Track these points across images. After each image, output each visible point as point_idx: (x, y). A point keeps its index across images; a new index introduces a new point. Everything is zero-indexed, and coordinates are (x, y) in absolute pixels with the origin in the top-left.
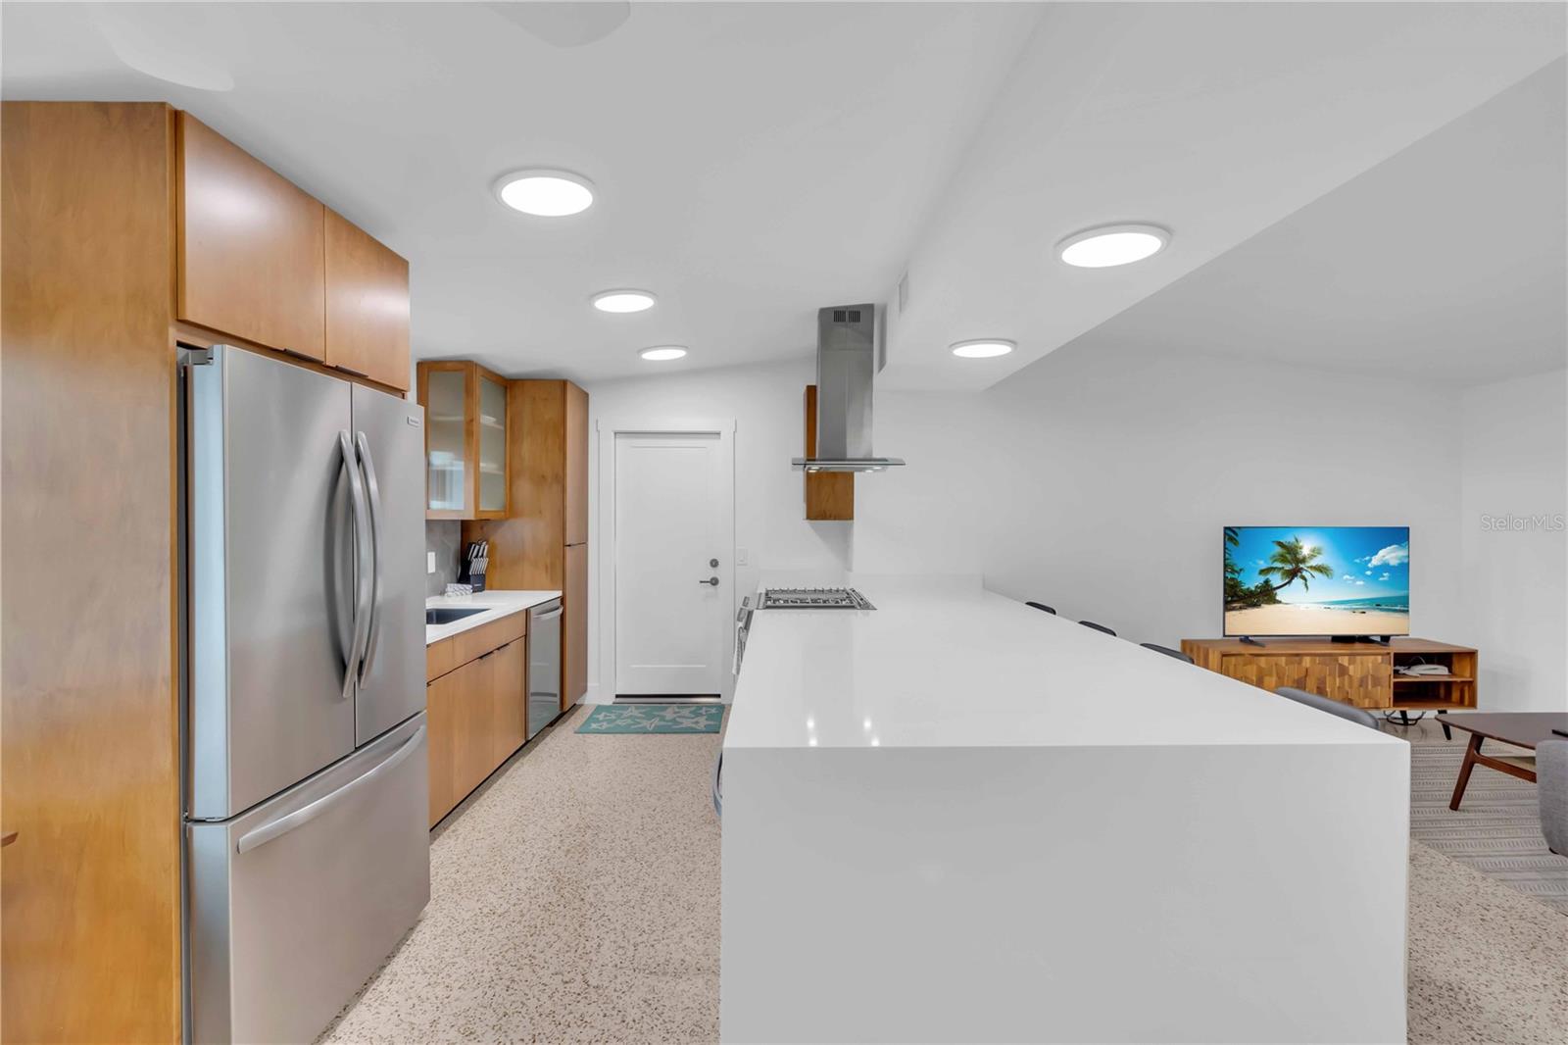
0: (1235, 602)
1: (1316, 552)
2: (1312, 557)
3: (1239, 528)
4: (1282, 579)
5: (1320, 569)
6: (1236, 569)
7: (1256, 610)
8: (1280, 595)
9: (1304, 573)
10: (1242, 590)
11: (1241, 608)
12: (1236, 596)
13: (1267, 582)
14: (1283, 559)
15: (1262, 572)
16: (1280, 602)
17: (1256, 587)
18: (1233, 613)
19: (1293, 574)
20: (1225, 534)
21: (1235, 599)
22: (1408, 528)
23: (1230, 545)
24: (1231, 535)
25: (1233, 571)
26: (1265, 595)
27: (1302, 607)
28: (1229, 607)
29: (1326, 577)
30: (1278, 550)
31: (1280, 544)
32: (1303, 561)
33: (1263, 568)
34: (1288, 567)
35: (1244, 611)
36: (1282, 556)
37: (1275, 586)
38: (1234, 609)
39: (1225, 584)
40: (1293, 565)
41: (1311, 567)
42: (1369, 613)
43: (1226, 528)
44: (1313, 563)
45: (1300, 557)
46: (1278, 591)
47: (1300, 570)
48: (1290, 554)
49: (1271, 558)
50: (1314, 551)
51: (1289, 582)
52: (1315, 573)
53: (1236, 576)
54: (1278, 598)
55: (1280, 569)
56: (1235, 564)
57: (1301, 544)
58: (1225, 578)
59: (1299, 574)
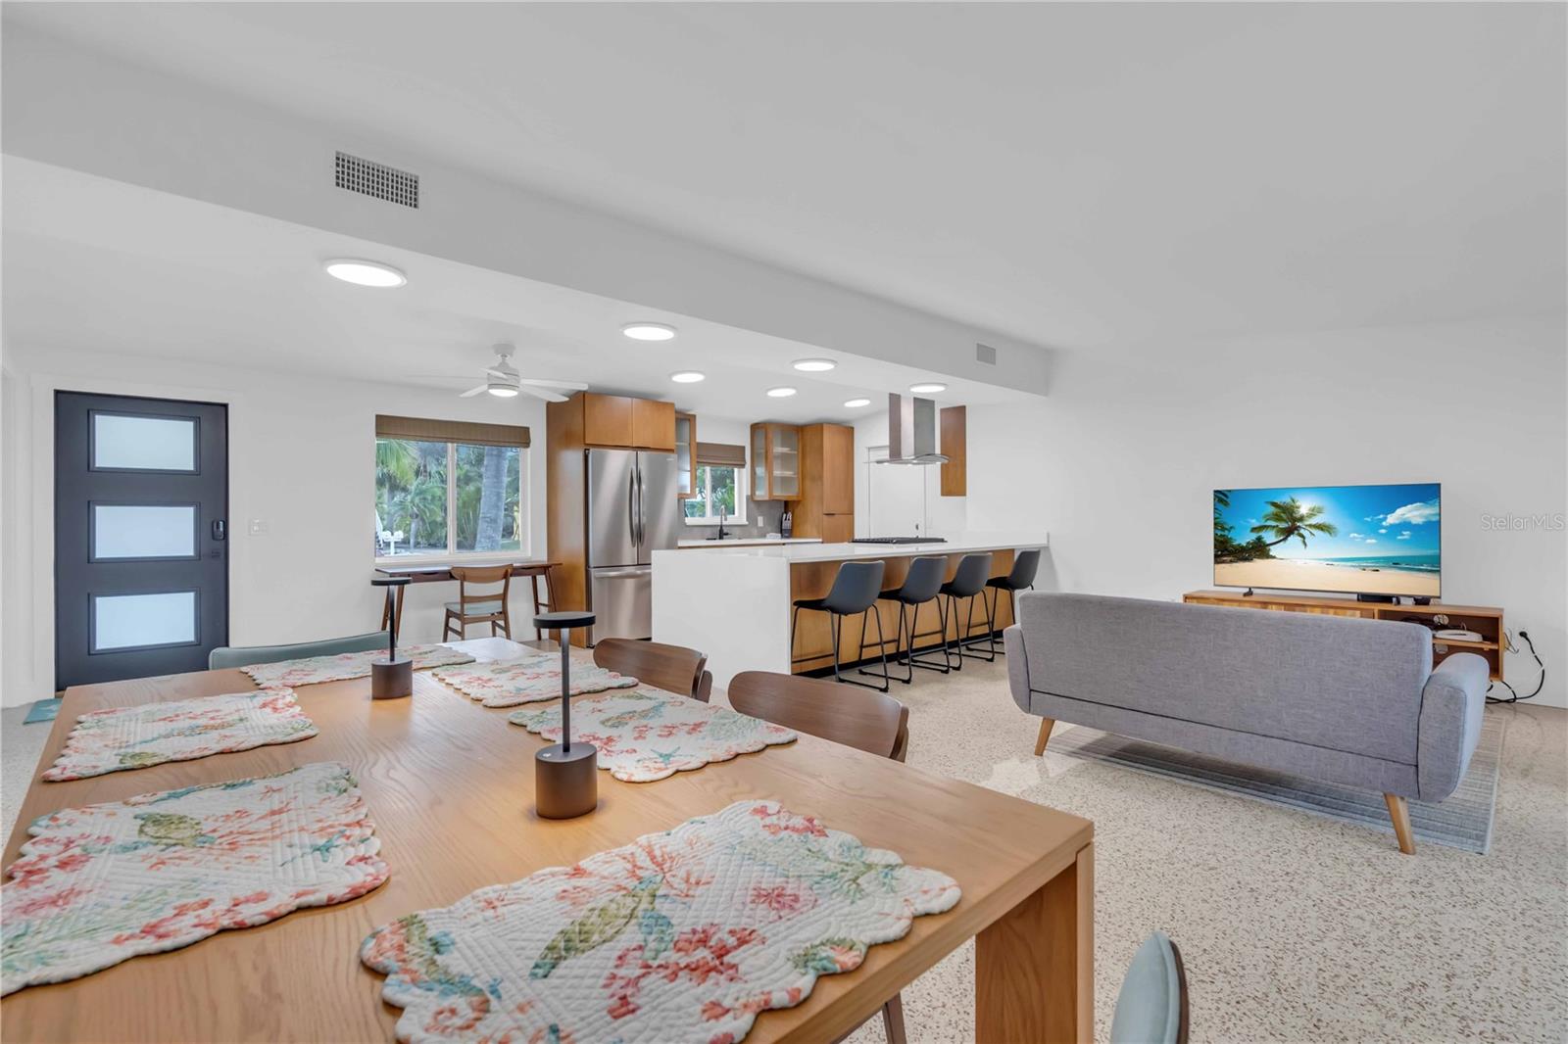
0: (1225, 556)
1: (1313, 512)
2: (1311, 516)
3: (1230, 491)
4: (1276, 536)
5: (1320, 527)
6: (1226, 527)
7: (1247, 564)
8: (1274, 551)
9: (1302, 531)
10: (1233, 546)
11: (1231, 562)
12: (1226, 551)
13: (1259, 539)
14: (1277, 518)
15: (1254, 530)
16: (1274, 557)
17: (1248, 543)
18: (1223, 565)
19: (1288, 532)
20: (1215, 496)
21: (1226, 552)
22: (1439, 485)
23: (1221, 507)
24: (1221, 497)
25: (1223, 529)
26: (1259, 550)
27: (1300, 563)
28: (1218, 560)
29: (1328, 535)
30: (1272, 509)
31: (1274, 504)
32: (1301, 519)
33: (1255, 526)
34: (1283, 525)
35: (1234, 564)
36: (1276, 515)
37: (1268, 542)
38: (1224, 562)
39: (1215, 539)
40: (1290, 524)
41: (1310, 526)
42: (1383, 572)
43: (1215, 491)
44: (1313, 521)
45: (1298, 516)
46: (1271, 547)
47: (1297, 528)
48: (1284, 513)
49: (1265, 517)
50: (1313, 510)
51: (1284, 539)
52: (1314, 531)
53: (1226, 533)
54: (1271, 553)
55: (1274, 527)
56: (1225, 523)
57: (1297, 504)
58: (1216, 534)
59: (1296, 532)
